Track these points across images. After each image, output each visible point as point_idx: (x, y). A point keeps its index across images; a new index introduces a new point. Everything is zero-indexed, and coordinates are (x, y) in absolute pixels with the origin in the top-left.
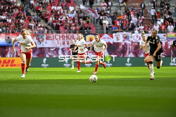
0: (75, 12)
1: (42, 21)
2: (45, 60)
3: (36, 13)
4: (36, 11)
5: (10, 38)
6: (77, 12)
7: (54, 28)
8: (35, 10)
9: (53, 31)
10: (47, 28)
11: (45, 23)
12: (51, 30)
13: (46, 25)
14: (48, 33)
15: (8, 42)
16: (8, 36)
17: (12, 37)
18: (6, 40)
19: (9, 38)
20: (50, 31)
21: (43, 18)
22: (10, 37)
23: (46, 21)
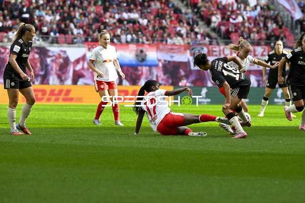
0: (259, 8)
1: (201, 23)
2: (204, 91)
3: (191, 8)
4: (191, 6)
5: (144, 53)
6: (262, 8)
7: (222, 35)
8: (189, 4)
9: (220, 40)
10: (209, 36)
11: (206, 26)
12: (216, 39)
13: (208, 30)
14: (211, 43)
15: (140, 59)
16: (140, 48)
17: (147, 51)
18: (137, 56)
19: (142, 51)
20: (214, 42)
21: (202, 18)
22: (144, 50)
23: (209, 22)
